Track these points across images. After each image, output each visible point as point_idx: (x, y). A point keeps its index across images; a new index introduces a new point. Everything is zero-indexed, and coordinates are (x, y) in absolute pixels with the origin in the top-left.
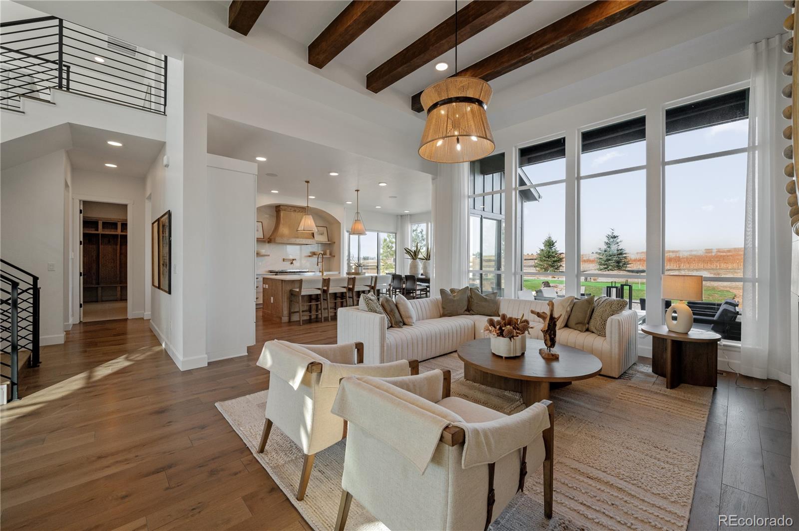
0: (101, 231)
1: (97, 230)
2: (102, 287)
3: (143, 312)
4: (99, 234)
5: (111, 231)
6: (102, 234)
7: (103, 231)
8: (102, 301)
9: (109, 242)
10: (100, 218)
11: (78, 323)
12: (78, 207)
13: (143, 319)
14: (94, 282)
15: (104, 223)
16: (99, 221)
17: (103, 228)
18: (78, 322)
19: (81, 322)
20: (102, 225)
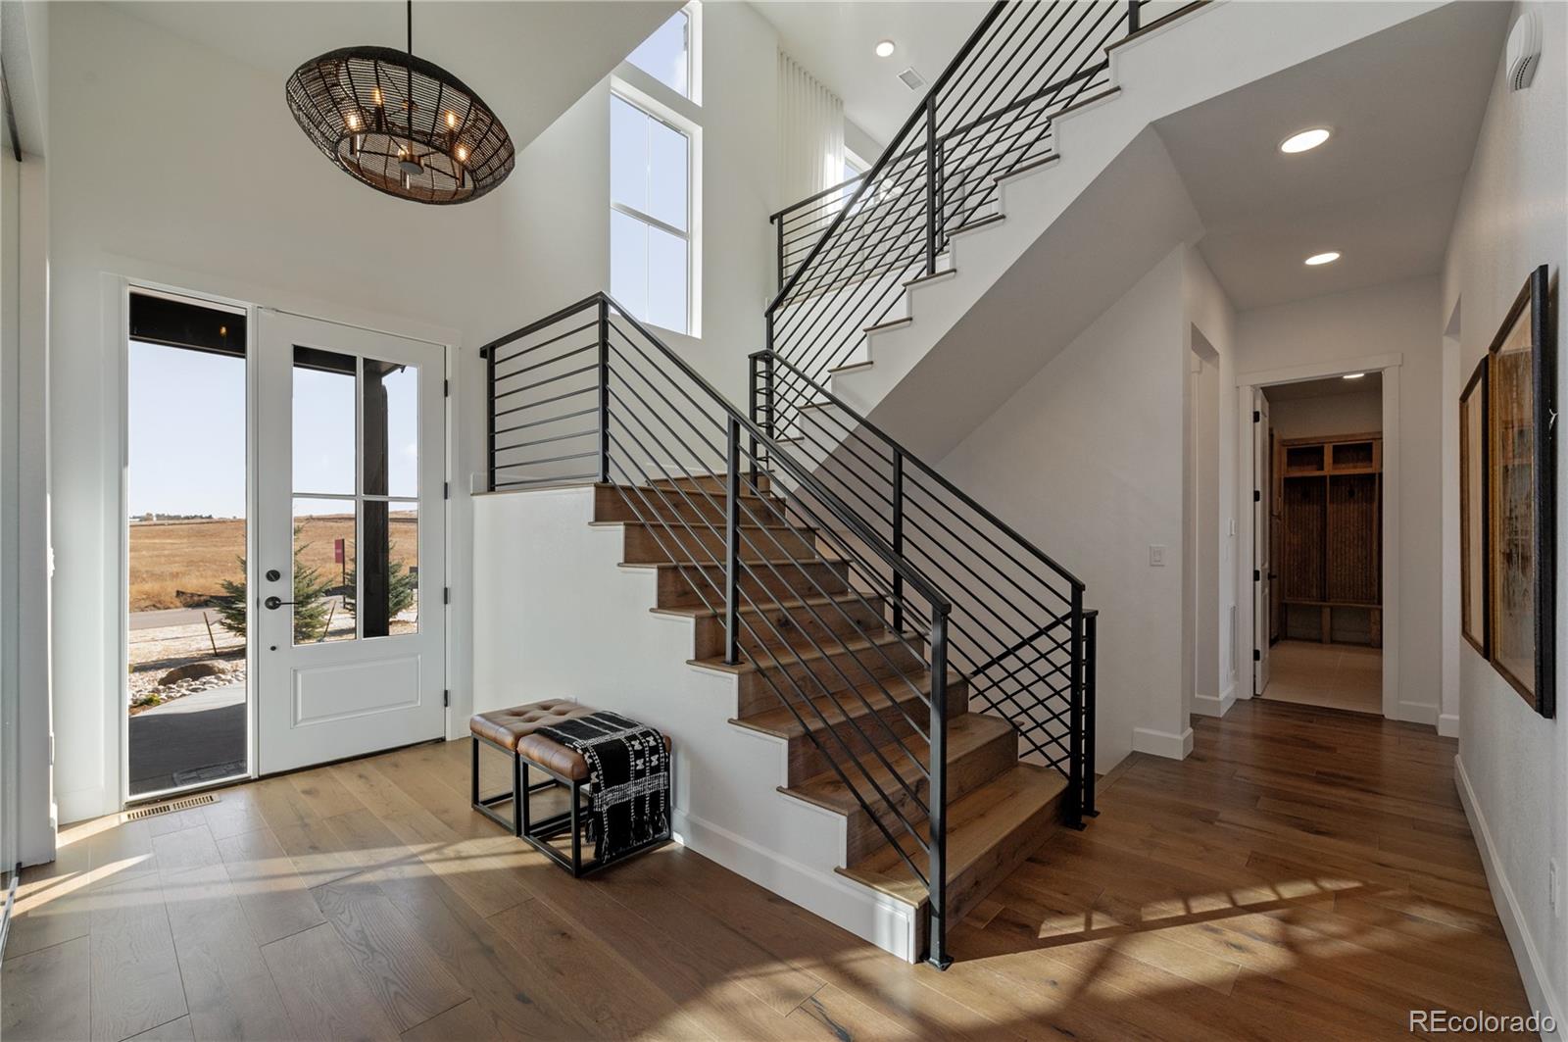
0: (1329, 469)
1: (1321, 468)
2: (1332, 608)
3: (1436, 706)
4: (1325, 477)
5: (1355, 467)
6: (1331, 477)
7: (1334, 469)
8: (1333, 642)
9: (1352, 494)
10: (1327, 437)
11: (1249, 698)
12: (1250, 402)
13: (1432, 730)
14: (1314, 592)
15: (1337, 450)
16: (1326, 446)
17: (1336, 461)
18: (1248, 695)
19: (1255, 698)
20: (1331, 455)
